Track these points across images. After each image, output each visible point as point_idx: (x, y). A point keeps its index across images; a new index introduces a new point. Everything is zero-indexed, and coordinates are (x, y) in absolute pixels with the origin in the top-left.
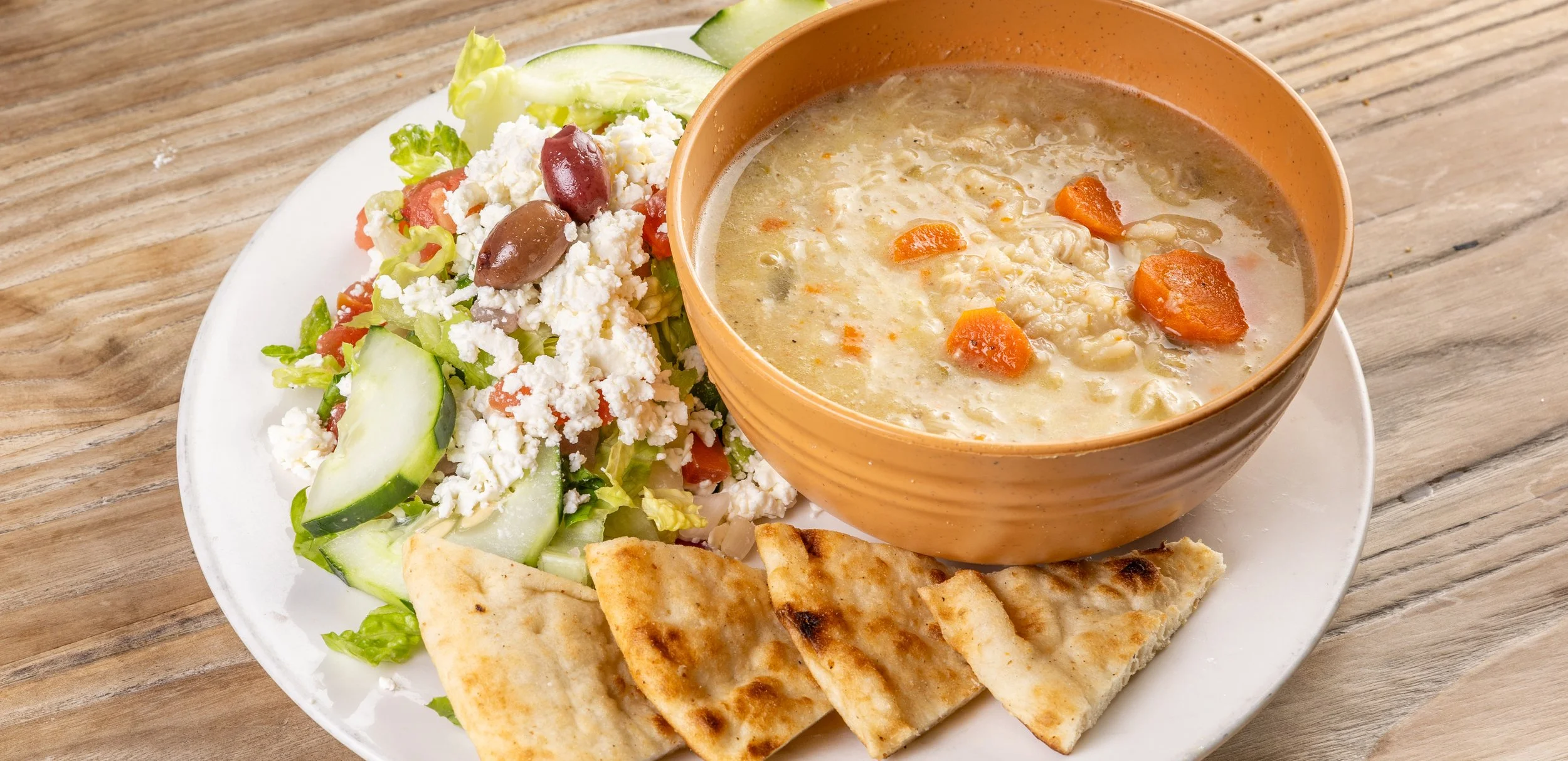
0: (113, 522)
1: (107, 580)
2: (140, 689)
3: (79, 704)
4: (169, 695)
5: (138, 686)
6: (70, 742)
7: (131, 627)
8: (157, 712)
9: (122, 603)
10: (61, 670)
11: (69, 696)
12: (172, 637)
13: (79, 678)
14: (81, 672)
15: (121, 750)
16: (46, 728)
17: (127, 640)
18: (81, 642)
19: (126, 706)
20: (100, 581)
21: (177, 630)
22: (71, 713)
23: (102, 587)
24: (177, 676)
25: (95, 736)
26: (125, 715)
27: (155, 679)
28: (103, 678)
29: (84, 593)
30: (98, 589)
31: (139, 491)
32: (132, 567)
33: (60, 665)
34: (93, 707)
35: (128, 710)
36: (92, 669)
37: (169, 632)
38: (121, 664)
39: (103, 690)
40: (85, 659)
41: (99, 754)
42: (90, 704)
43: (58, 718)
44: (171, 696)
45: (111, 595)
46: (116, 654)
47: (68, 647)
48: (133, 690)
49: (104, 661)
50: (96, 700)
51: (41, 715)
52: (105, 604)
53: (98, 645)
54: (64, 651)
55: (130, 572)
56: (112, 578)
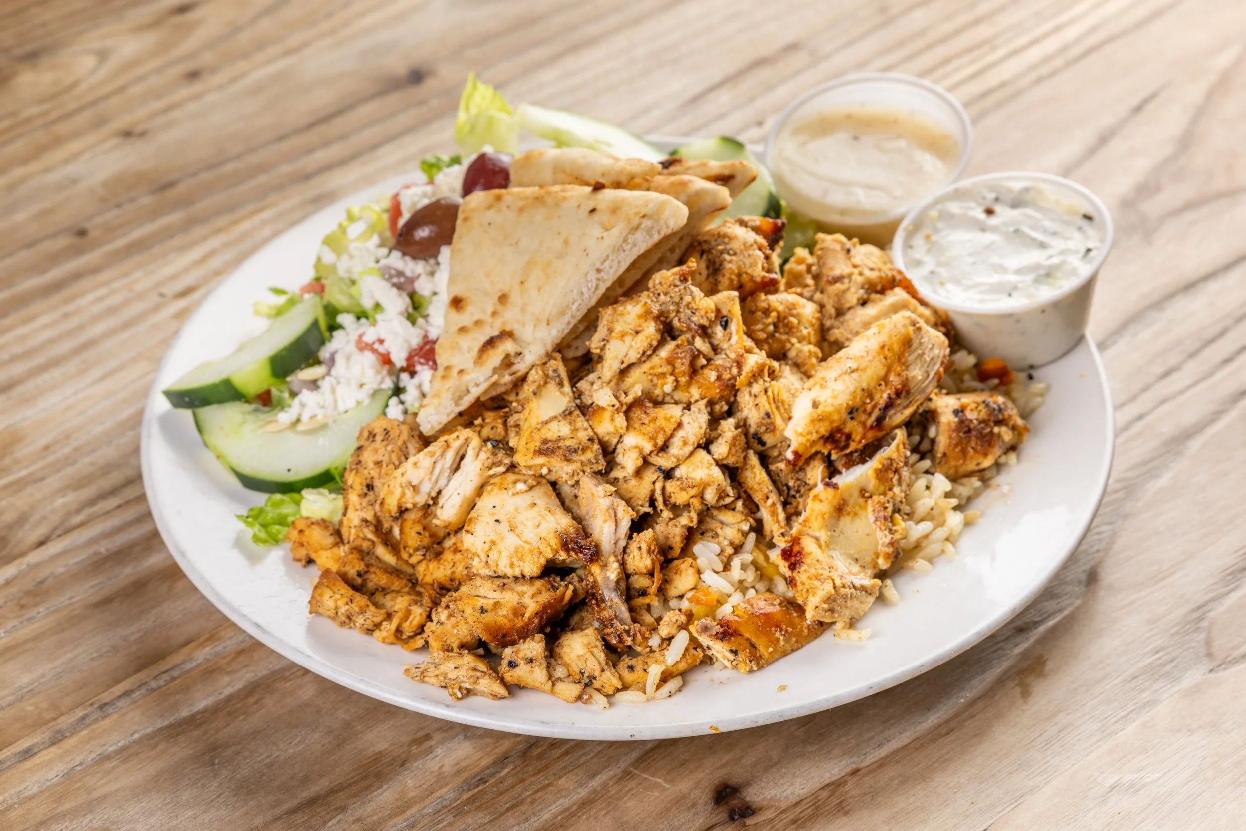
0: (16, 646)
1: (25, 691)
2: (84, 766)
3: (36, 789)
4: (108, 765)
5: (81, 764)
6: (38, 820)
7: (59, 721)
8: (104, 780)
9: (44, 705)
10: (9, 767)
11: (26, 785)
12: (96, 721)
13: (28, 770)
14: (28, 764)
15: (85, 815)
16: (13, 814)
17: (59, 732)
18: (21, 741)
19: (76, 782)
20: (20, 693)
21: (98, 714)
22: (31, 798)
23: (22, 697)
24: (111, 749)
25: (58, 810)
26: (78, 788)
27: (93, 756)
28: (49, 763)
29: (9, 705)
30: (21, 699)
31: (29, 620)
32: (43, 676)
33: (9, 763)
34: (48, 788)
35: (79, 784)
36: (36, 760)
37: (92, 718)
38: (60, 751)
39: (51, 775)
40: (28, 754)
41: (66, 823)
42: (45, 786)
43: (21, 804)
44: (112, 765)
45: (32, 701)
46: (53, 744)
47: (10, 748)
48: (78, 768)
49: (45, 752)
50: (48, 783)
51: (5, 805)
52: (30, 708)
53: (35, 741)
54: (8, 752)
55: (42, 680)
56: (29, 689)
